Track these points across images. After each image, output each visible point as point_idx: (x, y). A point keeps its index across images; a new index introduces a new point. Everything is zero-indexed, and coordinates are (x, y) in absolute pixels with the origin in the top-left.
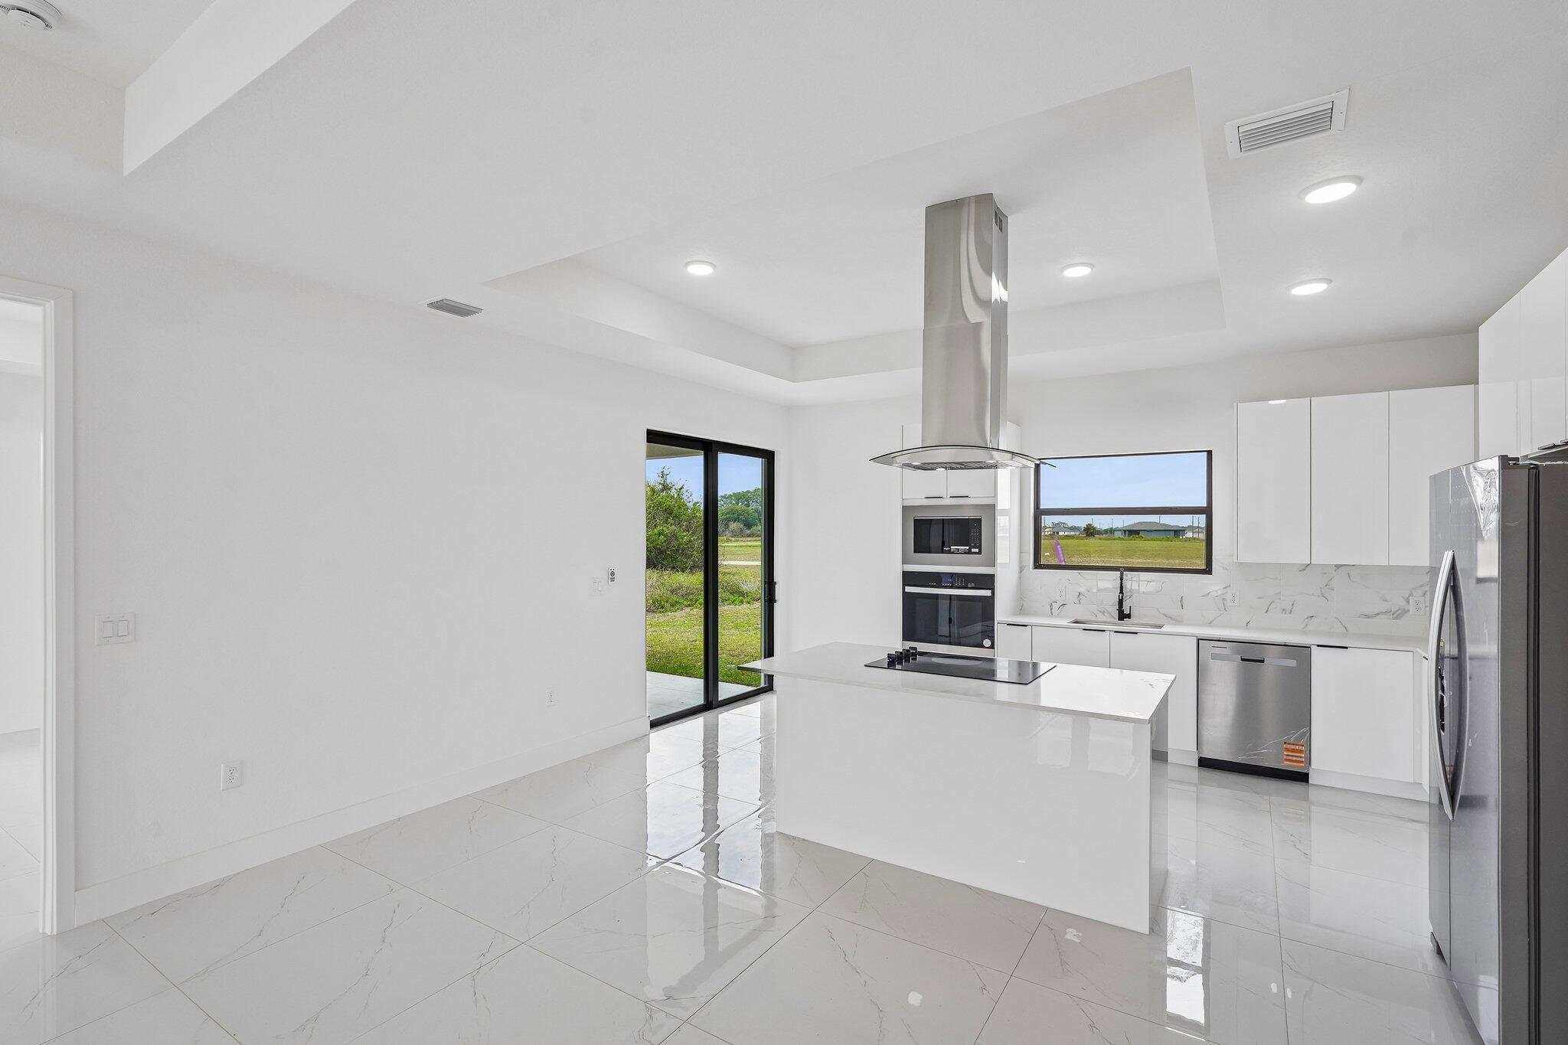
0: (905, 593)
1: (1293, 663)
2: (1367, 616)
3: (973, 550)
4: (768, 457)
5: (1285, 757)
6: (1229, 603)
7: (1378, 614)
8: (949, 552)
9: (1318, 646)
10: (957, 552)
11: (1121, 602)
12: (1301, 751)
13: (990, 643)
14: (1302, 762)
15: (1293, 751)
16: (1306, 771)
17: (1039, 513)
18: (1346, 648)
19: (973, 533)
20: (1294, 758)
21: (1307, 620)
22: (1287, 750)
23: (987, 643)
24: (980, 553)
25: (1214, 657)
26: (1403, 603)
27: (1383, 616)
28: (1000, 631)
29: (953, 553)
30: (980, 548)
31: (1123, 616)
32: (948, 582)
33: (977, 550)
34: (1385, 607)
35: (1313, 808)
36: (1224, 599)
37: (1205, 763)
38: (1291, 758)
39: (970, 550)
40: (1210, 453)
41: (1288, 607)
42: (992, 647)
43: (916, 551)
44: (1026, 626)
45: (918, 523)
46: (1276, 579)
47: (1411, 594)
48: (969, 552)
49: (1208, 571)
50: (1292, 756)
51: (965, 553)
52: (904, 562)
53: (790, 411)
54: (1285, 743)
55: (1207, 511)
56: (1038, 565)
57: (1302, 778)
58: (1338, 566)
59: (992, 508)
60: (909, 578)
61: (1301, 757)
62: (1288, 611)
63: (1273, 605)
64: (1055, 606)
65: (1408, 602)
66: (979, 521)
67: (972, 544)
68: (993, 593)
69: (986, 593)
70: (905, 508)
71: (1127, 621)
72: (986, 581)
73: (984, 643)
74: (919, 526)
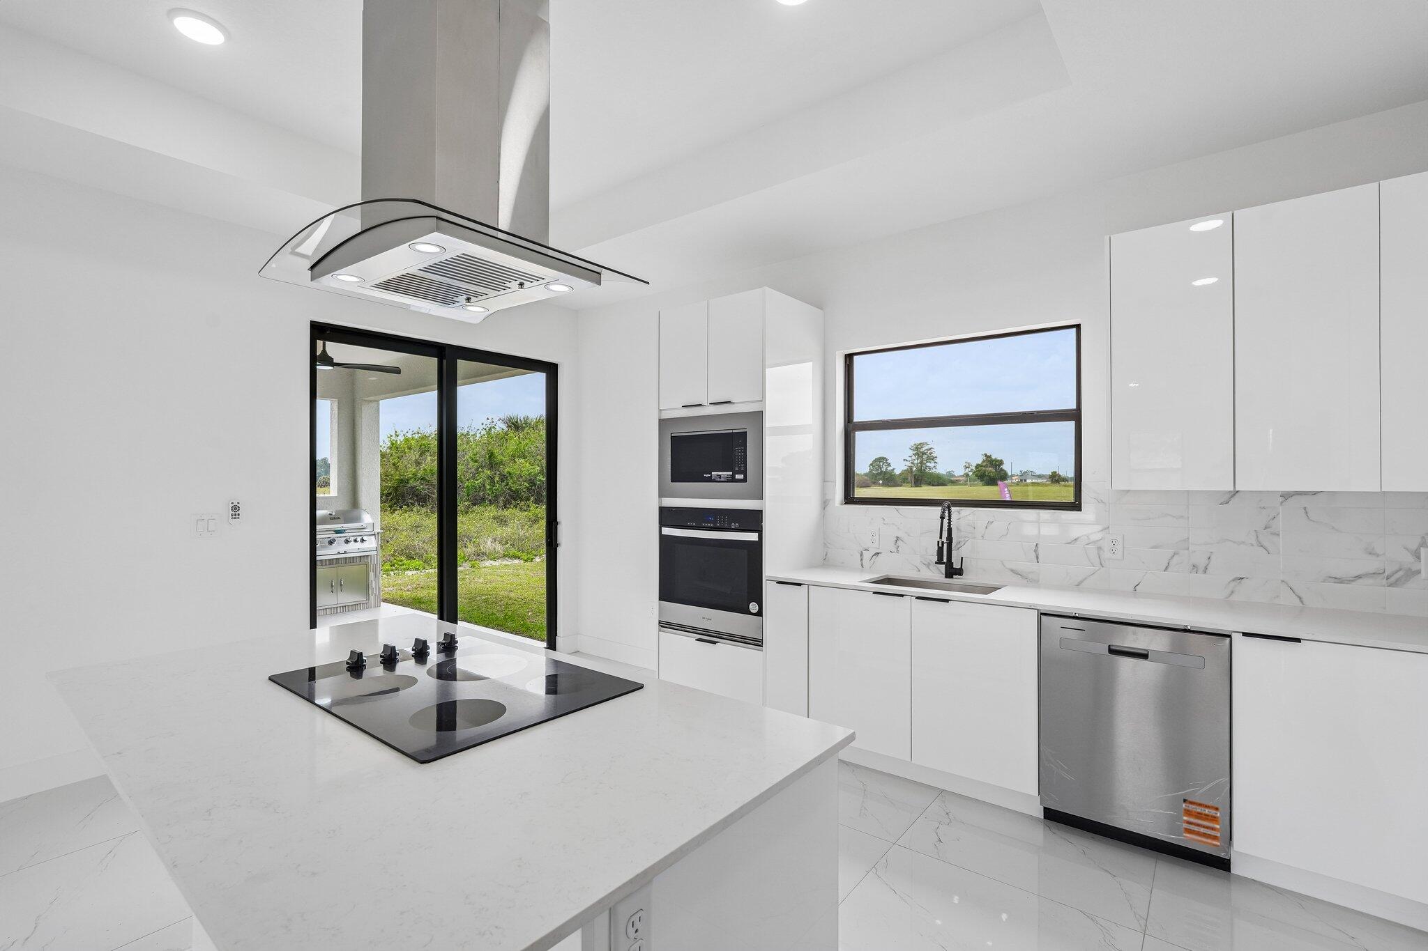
0: (663, 539)
3: (738, 477)
4: (551, 370)
5: (1185, 825)
6: (1107, 554)
7: (1359, 577)
8: (710, 480)
9: (1245, 634)
10: (718, 480)
11: (948, 551)
12: (1214, 819)
13: (757, 608)
14: (1215, 838)
15: (1199, 816)
16: (1222, 855)
17: (851, 428)
18: (1298, 640)
19: (738, 452)
20: (1202, 830)
21: (1233, 584)
22: (1188, 813)
23: (753, 607)
24: (745, 480)
25: (1064, 644)
26: (1408, 559)
27: (1370, 581)
28: (769, 590)
29: (714, 481)
30: (745, 473)
31: (951, 572)
32: (710, 522)
33: (741, 477)
34: (1372, 565)
36: (1099, 548)
38: (1196, 829)
39: (733, 476)
41: (1202, 562)
42: (760, 614)
43: (674, 478)
44: (800, 585)
45: (676, 442)
46: (1181, 517)
48: (733, 480)
49: (1077, 504)
50: (1198, 825)
51: (728, 481)
52: (662, 494)
54: (1185, 801)
55: (1075, 416)
56: (849, 499)
57: (1222, 865)
58: (1286, 496)
59: (758, 416)
60: (668, 516)
61: (1213, 829)
62: (1202, 568)
63: (1176, 558)
64: (867, 555)
65: (1418, 558)
66: (743, 435)
67: (737, 469)
68: (760, 537)
69: (753, 537)
70: (663, 423)
71: (956, 580)
72: (753, 520)
73: (750, 607)
74: (678, 444)
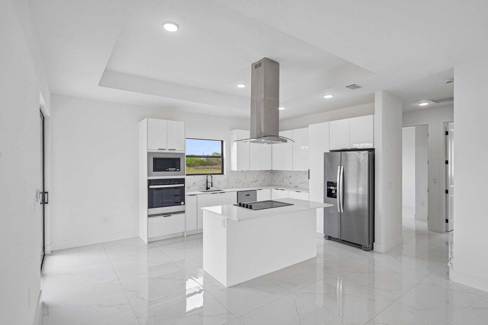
0: (149, 189)
2: (252, 182)
3: (177, 170)
8: (168, 171)
9: (258, 189)
10: (171, 171)
11: (207, 184)
13: (183, 203)
18: (262, 189)
19: (177, 163)
21: (243, 184)
23: (182, 203)
24: (180, 171)
27: (254, 182)
28: (187, 198)
29: (170, 171)
30: (180, 169)
31: (207, 188)
32: (168, 182)
33: (179, 170)
34: (254, 180)
36: (228, 181)
39: (176, 170)
42: (184, 204)
43: (154, 171)
45: (155, 159)
46: (238, 175)
47: (258, 177)
48: (176, 171)
49: (223, 173)
51: (174, 171)
52: (148, 175)
55: (222, 157)
58: (248, 171)
59: (184, 154)
60: (150, 182)
62: (240, 183)
63: (237, 182)
66: (179, 159)
67: (177, 168)
69: (183, 185)
70: (148, 153)
72: (182, 181)
73: (181, 203)
74: (156, 160)
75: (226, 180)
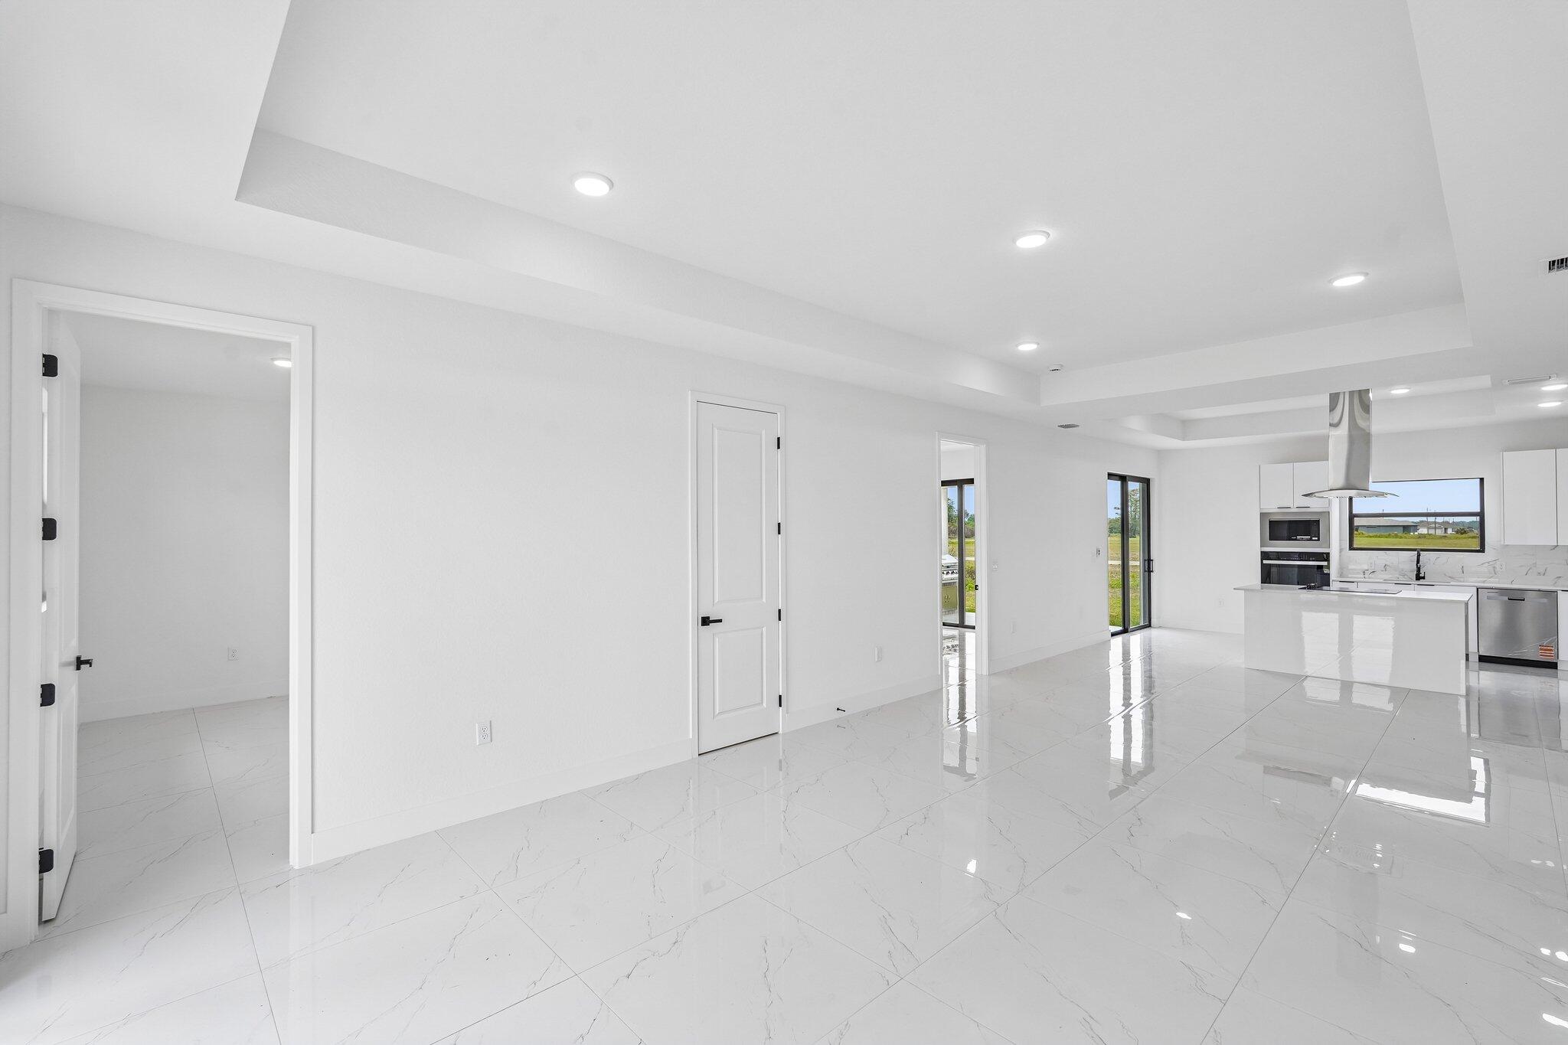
0: (1263, 564)
1: (1545, 600)
3: (1313, 538)
4: (1146, 482)
5: (1540, 654)
6: (1498, 569)
8: (1296, 540)
9: (1562, 591)
10: (1302, 540)
11: (1419, 569)
12: (1551, 650)
14: (1552, 657)
15: (1546, 650)
16: (1555, 662)
17: (1352, 517)
19: (1314, 528)
20: (1547, 655)
21: (1556, 579)
22: (1541, 650)
24: (1319, 540)
25: (1489, 598)
29: (1299, 540)
30: (1318, 537)
31: (1418, 578)
32: (1296, 557)
33: (1315, 538)
35: (1560, 681)
36: (1494, 567)
37: (1483, 659)
38: (1544, 654)
39: (1311, 538)
40: (1482, 480)
41: (1542, 571)
43: (1271, 539)
45: (1272, 523)
46: (1534, 554)
48: (1311, 540)
49: (1482, 550)
51: (1308, 540)
52: (1262, 546)
53: (1161, 454)
54: (1540, 646)
55: (1481, 514)
56: (1351, 548)
57: (1553, 666)
59: (1327, 514)
60: (1265, 555)
61: (1552, 654)
62: (1542, 574)
63: (1531, 570)
64: (1368, 572)
66: (1318, 522)
67: (1313, 535)
68: (1329, 564)
69: (1323, 563)
70: (1263, 515)
71: (1421, 582)
72: (1326, 557)
74: (1274, 525)
75: (1487, 564)
